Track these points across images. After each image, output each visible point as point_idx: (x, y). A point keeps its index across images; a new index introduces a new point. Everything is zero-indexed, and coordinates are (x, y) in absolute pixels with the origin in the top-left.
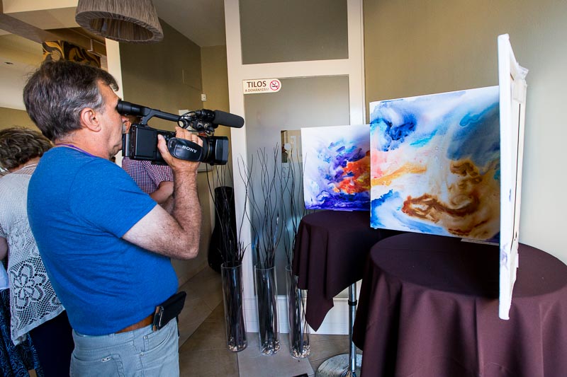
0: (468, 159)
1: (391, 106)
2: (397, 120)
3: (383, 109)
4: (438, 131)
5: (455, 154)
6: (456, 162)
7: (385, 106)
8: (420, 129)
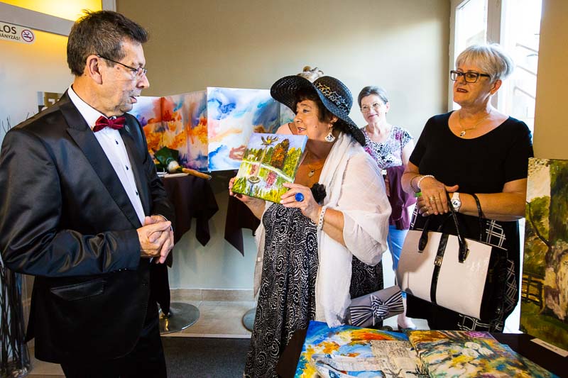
0: (261, 125)
1: (222, 92)
2: (225, 101)
3: (217, 93)
4: (247, 110)
5: (256, 123)
6: (256, 127)
7: (218, 91)
8: (238, 108)
